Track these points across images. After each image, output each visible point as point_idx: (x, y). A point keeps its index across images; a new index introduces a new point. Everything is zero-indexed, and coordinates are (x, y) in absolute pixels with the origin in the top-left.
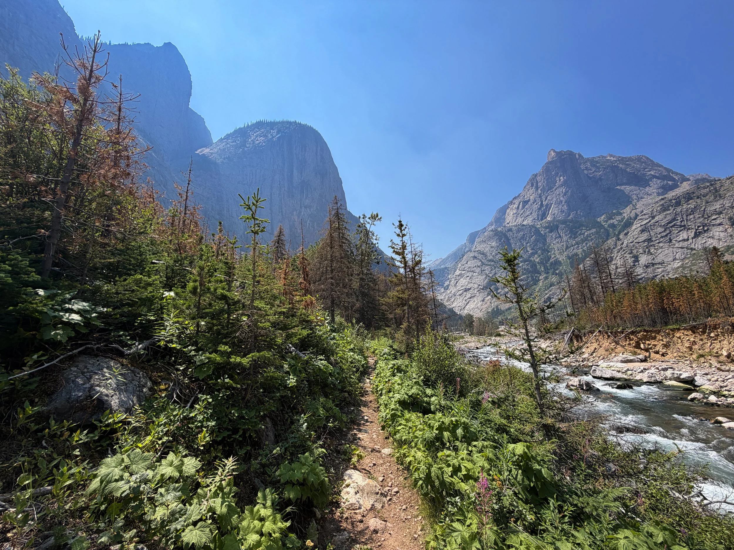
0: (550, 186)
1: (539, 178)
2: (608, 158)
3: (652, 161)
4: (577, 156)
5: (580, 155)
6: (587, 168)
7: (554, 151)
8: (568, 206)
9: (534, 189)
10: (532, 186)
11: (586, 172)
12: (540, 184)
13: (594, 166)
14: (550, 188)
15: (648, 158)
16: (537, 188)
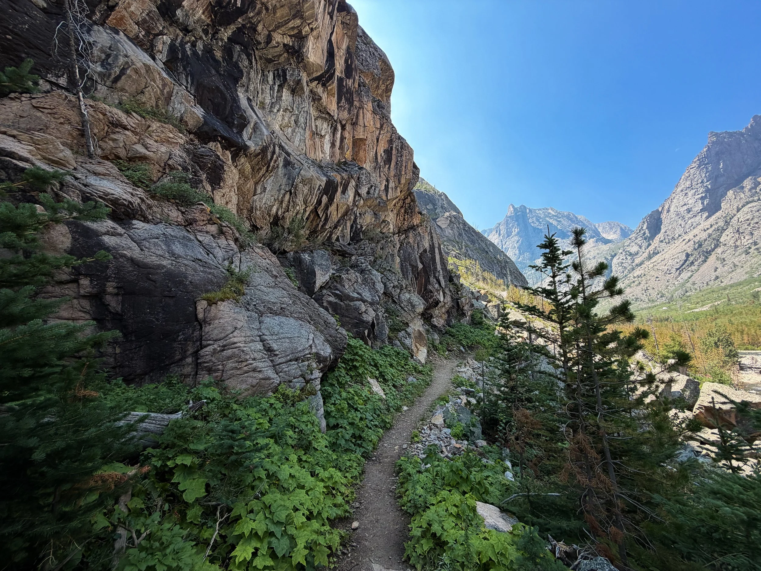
0: (509, 234)
1: (501, 227)
2: (550, 211)
3: (576, 218)
4: (528, 211)
5: (530, 210)
6: (533, 222)
7: (513, 207)
8: (520, 251)
9: (497, 235)
10: (497, 232)
11: (532, 224)
12: (502, 232)
13: (538, 220)
14: (508, 236)
15: (574, 215)
16: (500, 235)
